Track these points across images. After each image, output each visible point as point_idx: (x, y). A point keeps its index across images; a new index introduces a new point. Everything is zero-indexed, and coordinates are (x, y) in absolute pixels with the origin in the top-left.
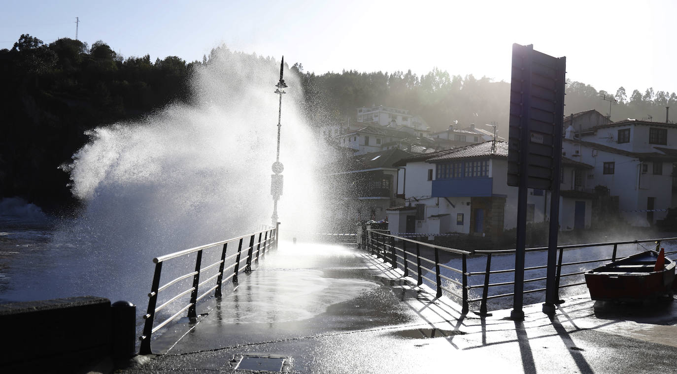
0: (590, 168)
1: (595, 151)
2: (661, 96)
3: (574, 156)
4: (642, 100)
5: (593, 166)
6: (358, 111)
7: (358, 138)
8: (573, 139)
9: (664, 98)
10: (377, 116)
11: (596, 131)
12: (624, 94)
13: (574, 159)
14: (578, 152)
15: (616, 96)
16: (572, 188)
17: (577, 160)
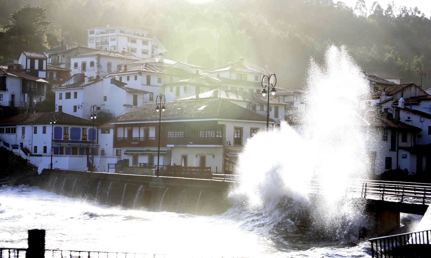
0: (419, 130)
1: (422, 118)
2: (404, 12)
3: (406, 120)
4: (384, 14)
5: (421, 129)
6: (89, 33)
7: (139, 77)
8: (404, 108)
9: (407, 13)
10: (114, 40)
11: (419, 102)
12: (364, 6)
13: (407, 123)
14: (409, 118)
15: (355, 8)
16: (412, 145)
17: (409, 123)
